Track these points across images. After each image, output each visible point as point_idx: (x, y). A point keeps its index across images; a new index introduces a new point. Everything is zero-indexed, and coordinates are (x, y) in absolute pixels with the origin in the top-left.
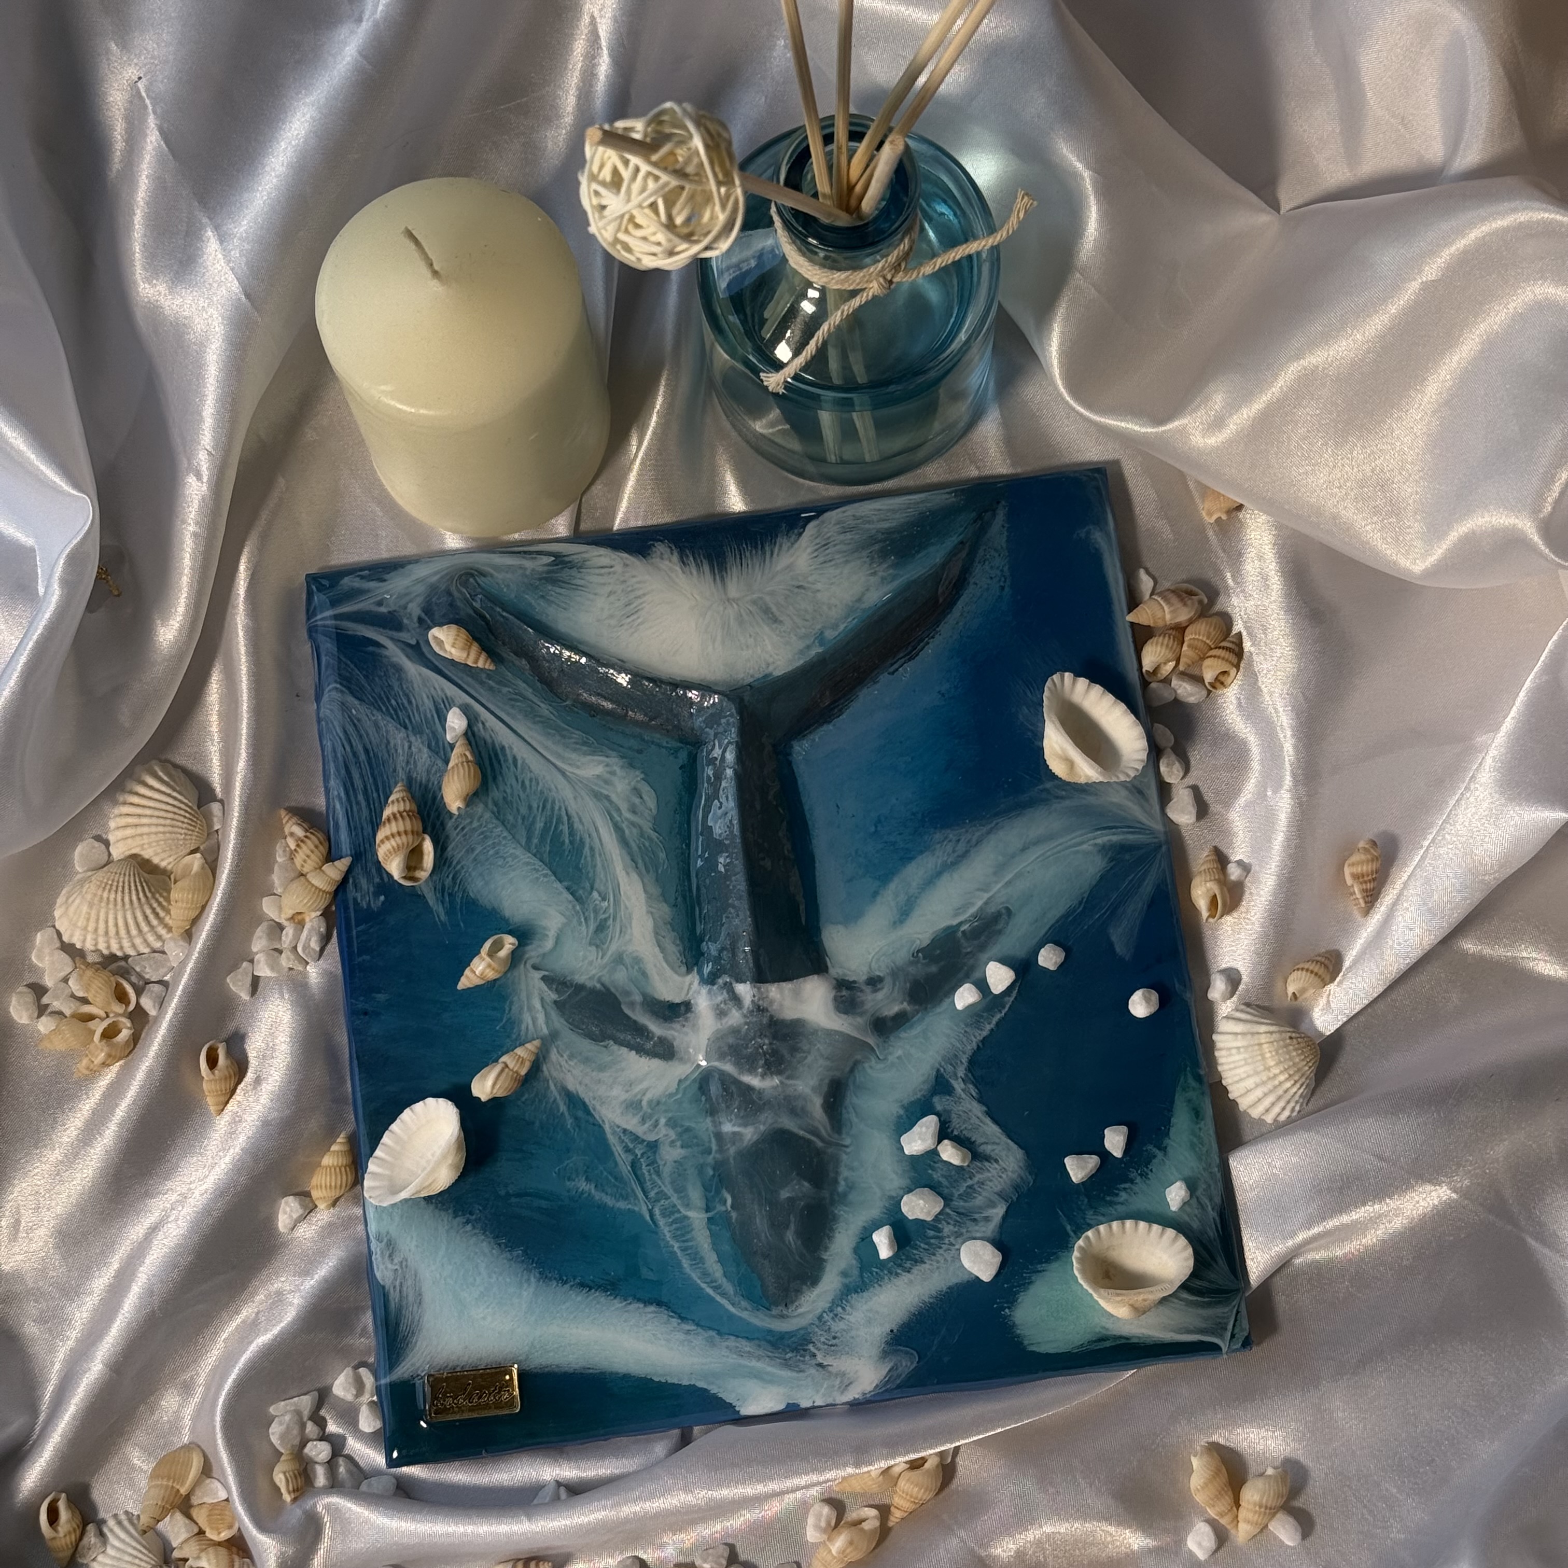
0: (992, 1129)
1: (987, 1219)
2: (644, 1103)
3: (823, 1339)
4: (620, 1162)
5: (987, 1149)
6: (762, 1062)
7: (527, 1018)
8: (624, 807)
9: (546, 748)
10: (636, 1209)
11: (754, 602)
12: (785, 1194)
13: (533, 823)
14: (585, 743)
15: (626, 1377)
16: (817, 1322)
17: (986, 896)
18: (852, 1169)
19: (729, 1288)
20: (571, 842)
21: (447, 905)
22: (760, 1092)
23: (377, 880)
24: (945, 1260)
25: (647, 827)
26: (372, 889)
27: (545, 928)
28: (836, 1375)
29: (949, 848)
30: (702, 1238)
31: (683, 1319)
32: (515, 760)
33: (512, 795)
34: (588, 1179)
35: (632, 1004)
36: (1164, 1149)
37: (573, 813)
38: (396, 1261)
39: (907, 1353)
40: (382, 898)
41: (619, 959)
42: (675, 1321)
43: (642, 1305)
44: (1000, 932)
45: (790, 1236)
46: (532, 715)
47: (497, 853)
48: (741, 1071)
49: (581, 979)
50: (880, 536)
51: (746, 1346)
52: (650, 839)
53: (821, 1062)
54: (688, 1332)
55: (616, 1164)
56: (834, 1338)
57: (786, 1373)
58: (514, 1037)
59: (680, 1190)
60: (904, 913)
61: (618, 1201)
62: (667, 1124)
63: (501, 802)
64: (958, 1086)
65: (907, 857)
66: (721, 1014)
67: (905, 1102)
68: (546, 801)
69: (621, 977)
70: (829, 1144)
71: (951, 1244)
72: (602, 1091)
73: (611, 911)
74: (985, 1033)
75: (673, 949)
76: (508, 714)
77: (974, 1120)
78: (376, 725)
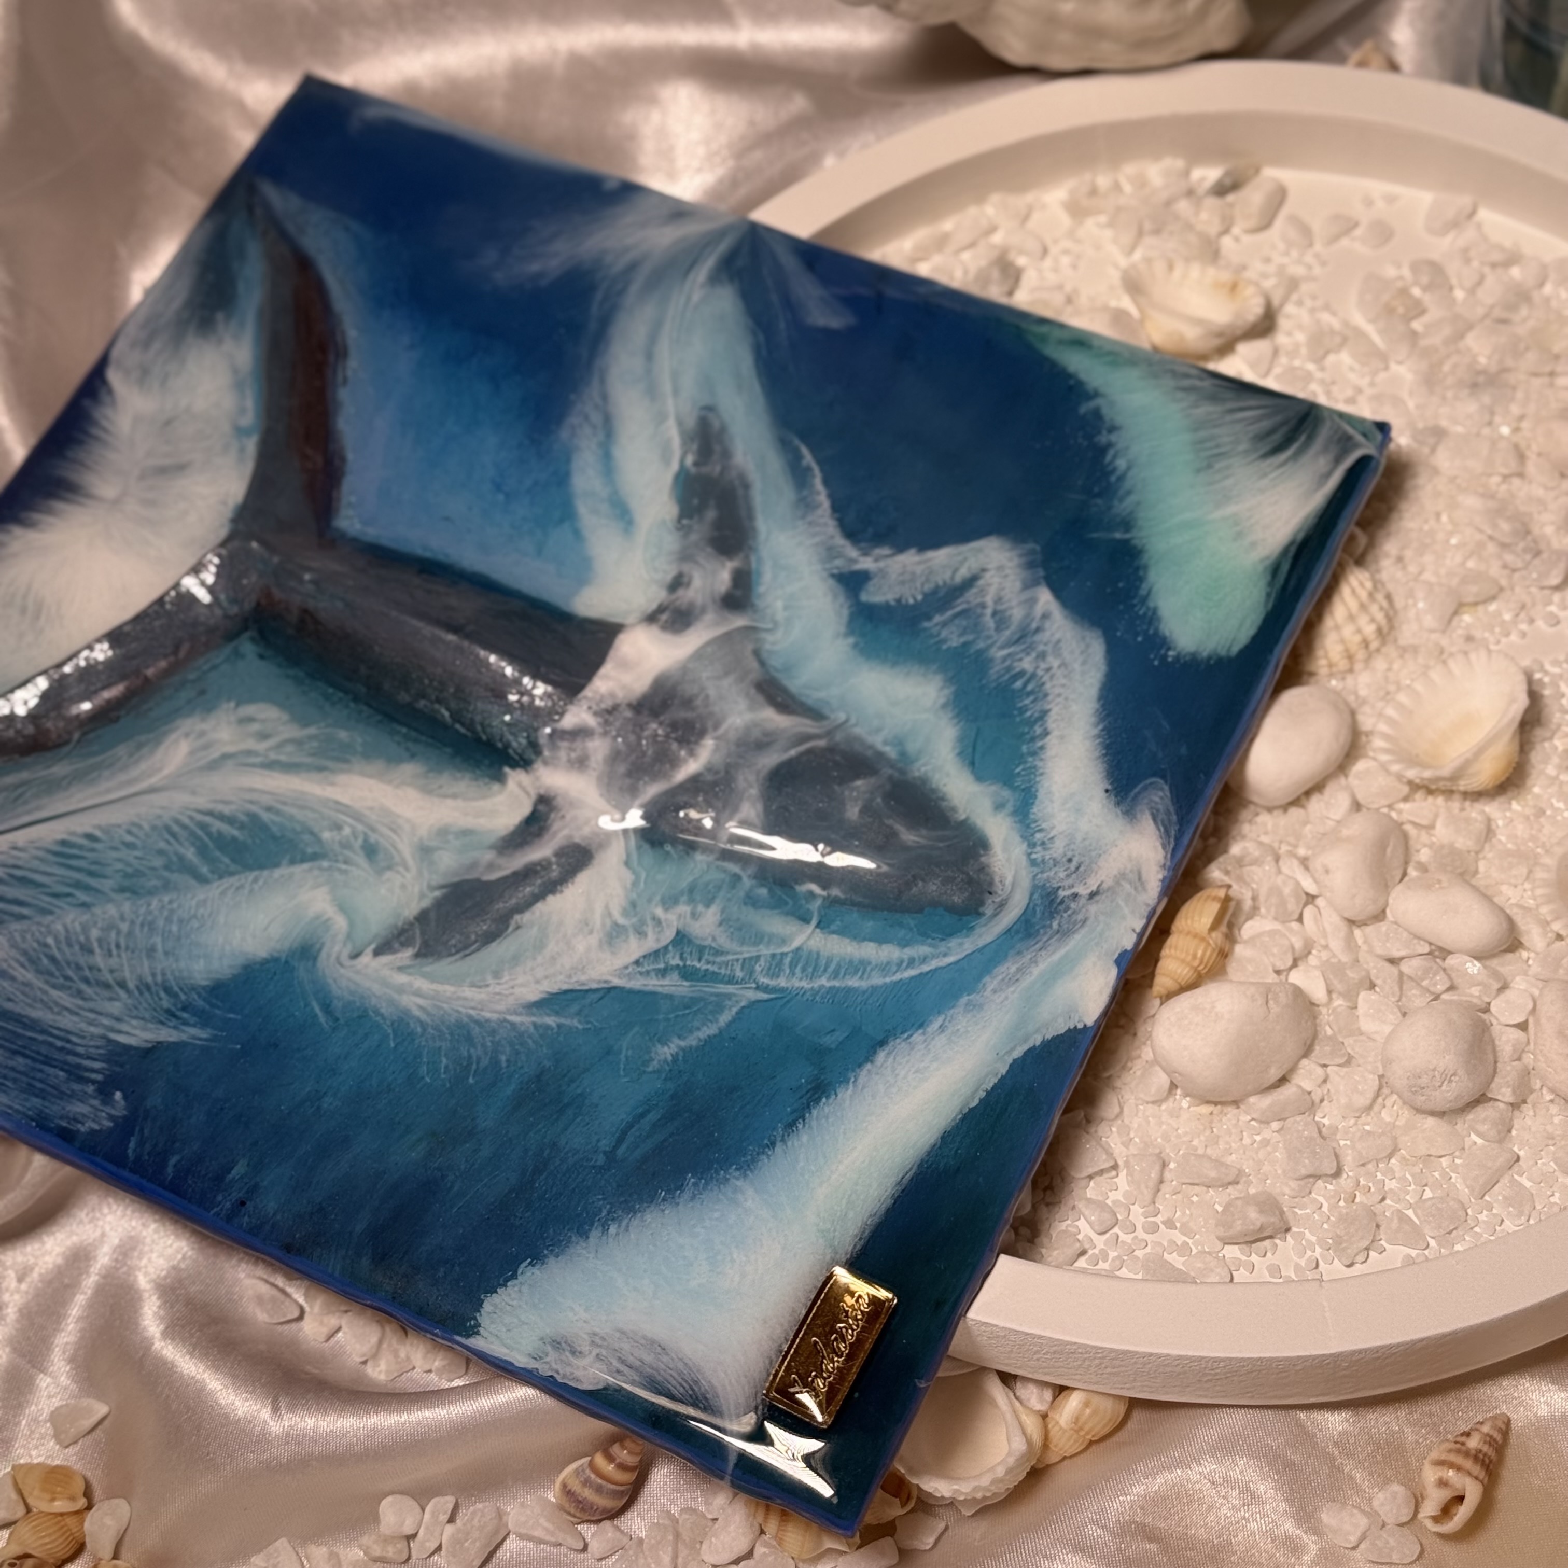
0: (941, 557)
1: (1046, 616)
2: (621, 921)
3: (1062, 875)
4: (672, 990)
5: (963, 573)
6: (674, 746)
7: (409, 1002)
9: (108, 791)
10: (743, 1004)
11: (142, 477)
12: (853, 812)
13: (181, 858)
14: (140, 746)
15: (946, 1137)
16: (1036, 870)
18: (878, 730)
19: (924, 950)
20: (242, 827)
21: (193, 1020)
22: (709, 769)
23: (90, 1089)
24: (1063, 686)
26: (96, 1102)
27: (317, 917)
28: (1118, 883)
31: (921, 1026)
32: (90, 837)
33: (128, 864)
35: (491, 867)
36: (1096, 394)
37: (210, 806)
38: (586, 1348)
39: (1145, 788)
40: (118, 1095)
41: (425, 851)
42: (917, 1037)
43: (869, 1066)
44: (723, 429)
45: (908, 837)
46: (53, 786)
47: (181, 921)
48: (666, 776)
49: (411, 910)
51: (1009, 967)
52: (311, 738)
53: (726, 682)
54: (942, 1028)
55: (670, 997)
56: (1070, 860)
58: (419, 1030)
59: (759, 938)
61: (717, 1021)
62: (666, 910)
63: (127, 883)
64: (866, 563)
65: (562, 479)
66: (581, 763)
67: (842, 629)
68: (168, 829)
70: (829, 733)
71: (1048, 670)
73: (360, 827)
75: (463, 784)
76: (29, 812)
77: (919, 569)
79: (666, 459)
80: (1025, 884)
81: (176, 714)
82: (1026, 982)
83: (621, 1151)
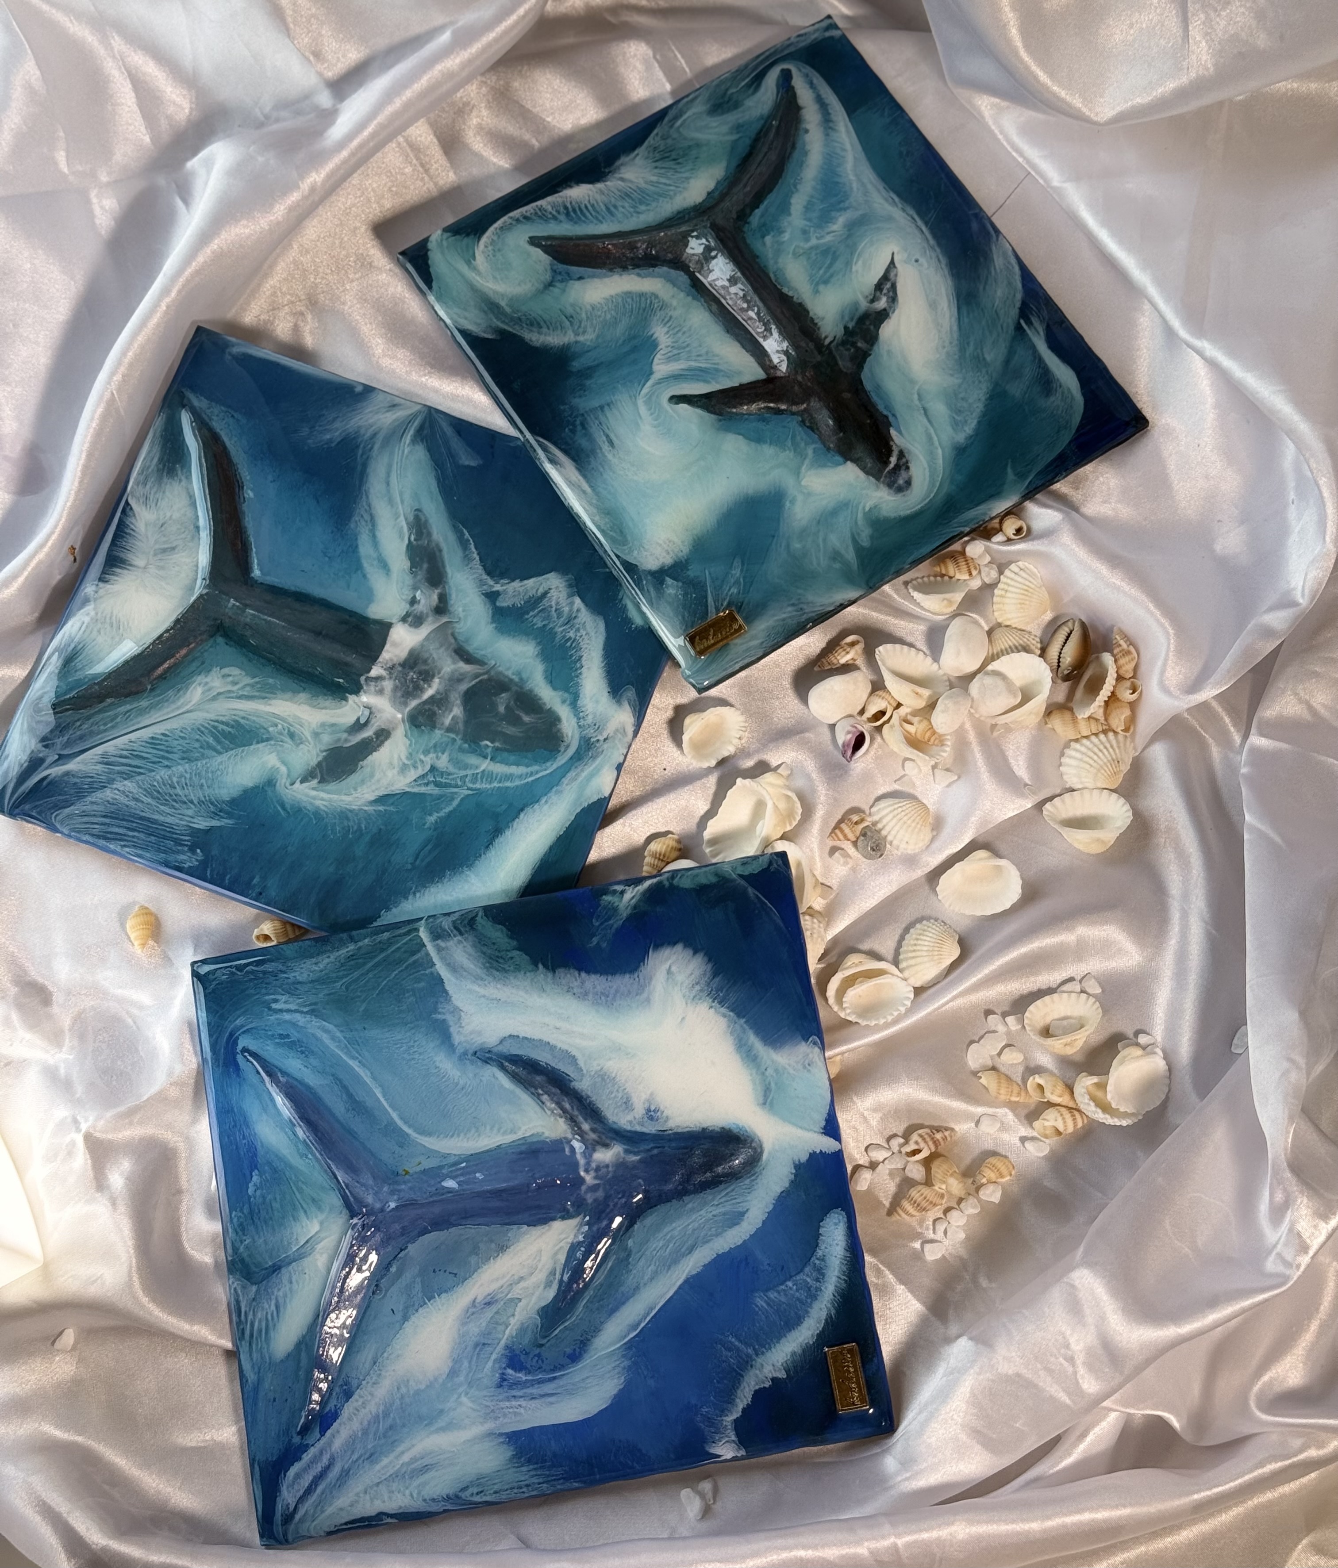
0: (530, 582)
1: (578, 610)
2: (406, 762)
3: (592, 731)
4: (431, 792)
5: (541, 590)
7: (318, 803)
8: (229, 688)
9: (168, 713)
10: (462, 796)
11: (155, 555)
12: (502, 709)
13: (208, 743)
14: (179, 691)
15: (551, 848)
16: (581, 730)
17: (402, 518)
18: (508, 669)
19: (536, 768)
20: (232, 727)
21: (225, 816)
22: (438, 692)
23: (186, 849)
24: (588, 644)
25: (248, 680)
26: (189, 854)
27: (273, 767)
28: (615, 734)
29: (363, 523)
30: (499, 768)
31: (538, 801)
32: (163, 734)
33: (184, 747)
34: (430, 815)
35: (346, 740)
37: (216, 718)
39: (625, 690)
40: (198, 851)
41: (316, 735)
42: (536, 806)
43: (517, 820)
44: (426, 521)
45: (526, 719)
46: (143, 712)
47: (213, 772)
48: (419, 697)
49: (314, 762)
50: (161, 466)
51: (572, 774)
52: (257, 683)
53: (442, 650)
54: (546, 802)
55: (431, 795)
56: (595, 725)
57: (598, 761)
58: (325, 815)
59: (466, 767)
60: (384, 566)
61: (452, 804)
62: (425, 756)
63: (185, 755)
64: (497, 587)
65: (354, 548)
66: (381, 692)
67: (490, 620)
68: (199, 729)
69: (327, 739)
70: (487, 672)
71: (581, 636)
72: (384, 782)
73: (286, 725)
74: (478, 558)
75: (329, 702)
76: (134, 725)
77: (521, 589)
78: (92, 803)
79: (401, 537)
80: (577, 736)
81: (192, 674)
82: (580, 779)
83: (418, 862)
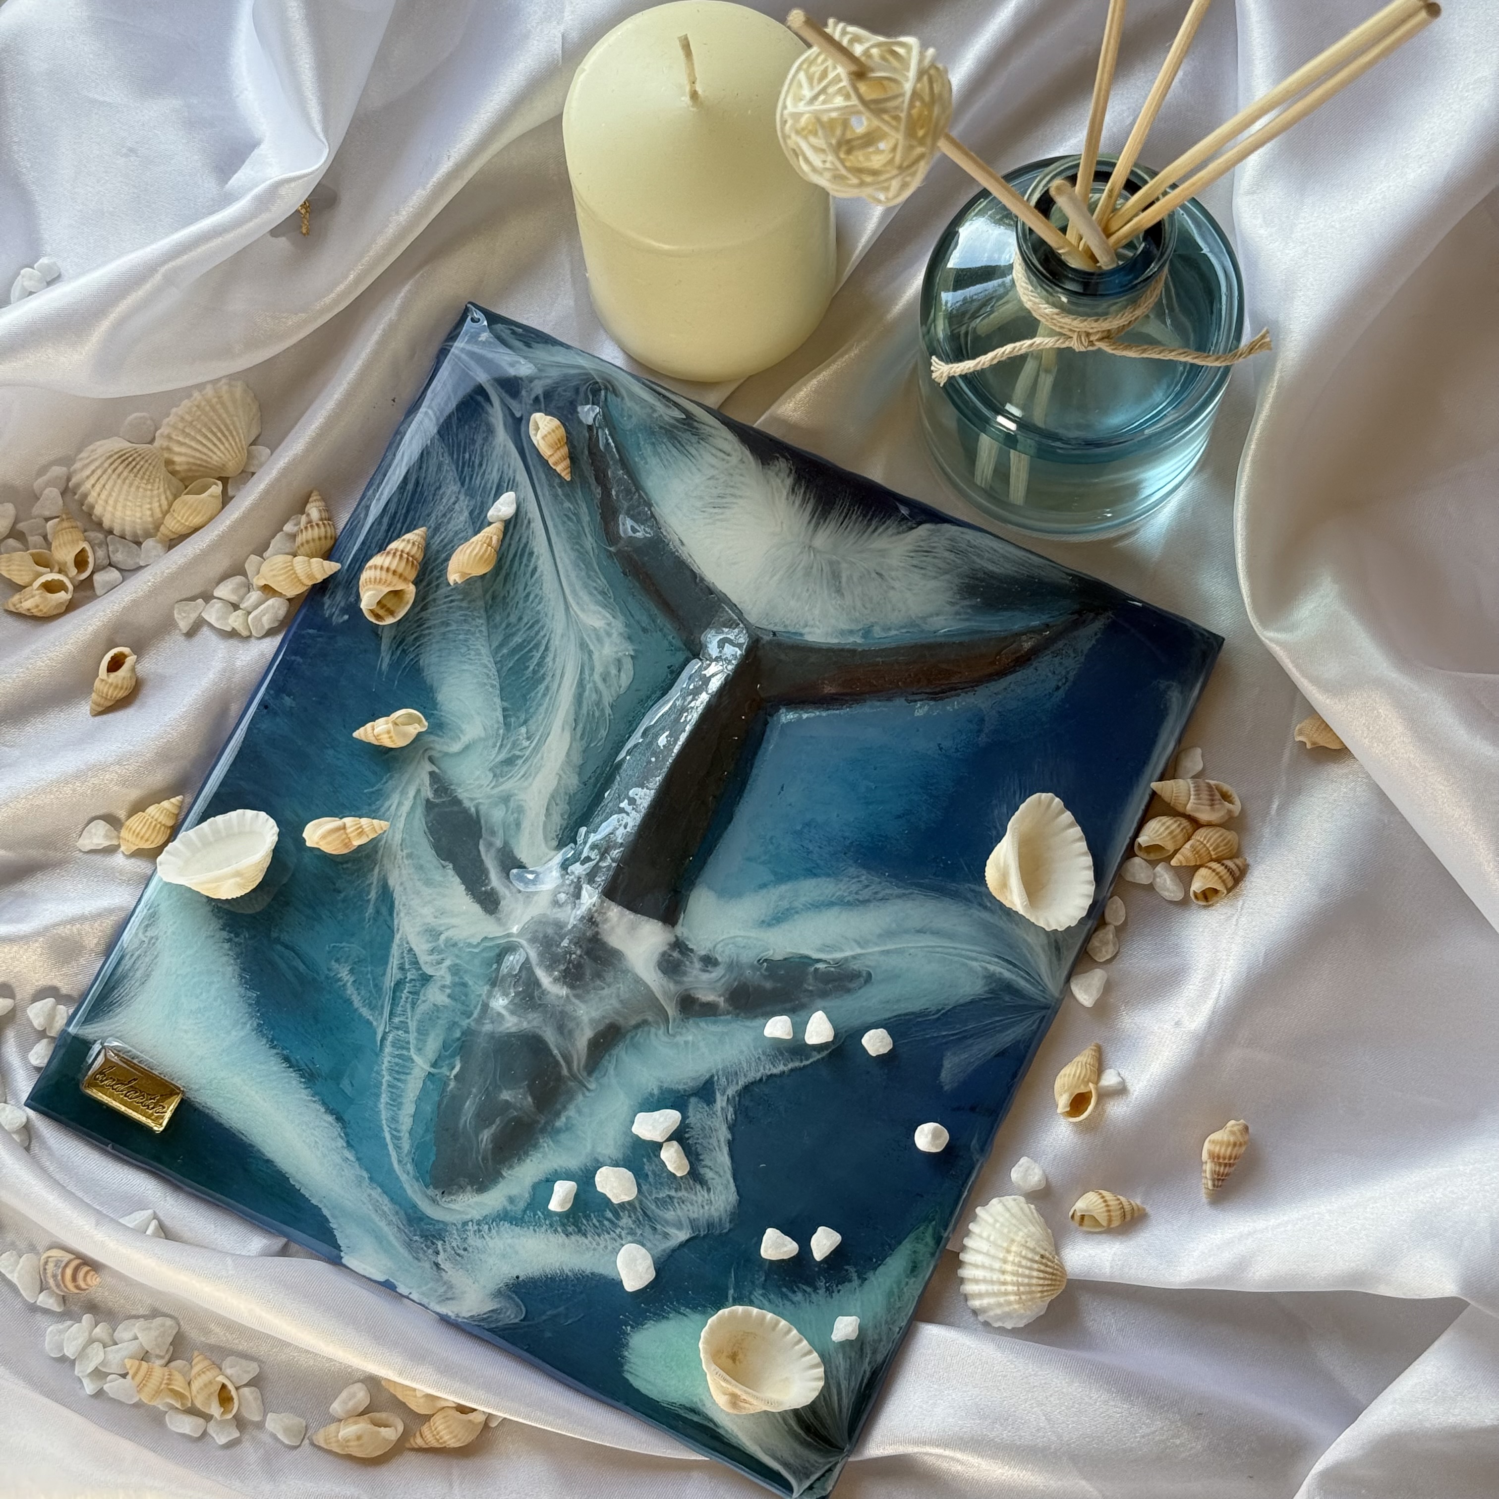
0: (723, 1158)
2: (443, 937)
3: (454, 1244)
4: (389, 975)
5: (709, 1174)
6: (562, 967)
8: (599, 669)
10: (375, 1023)
11: (831, 563)
12: (506, 1095)
13: (513, 634)
14: (603, 593)
16: (459, 1226)
17: (859, 951)
18: (579, 1112)
19: (406, 1146)
20: (535, 672)
21: (395, 657)
22: (544, 993)
24: (606, 1247)
25: (607, 699)
26: (342, 604)
27: (462, 731)
28: (445, 1283)
29: (854, 888)
30: (413, 1086)
32: (535, 569)
33: (513, 598)
34: (352, 971)
35: (490, 845)
36: (863, 1280)
37: (552, 649)
38: (148, 934)
39: (518, 1306)
40: (346, 617)
41: (506, 799)
42: (341, 1143)
43: (323, 1110)
44: (848, 991)
45: (486, 1135)
46: (575, 539)
47: (466, 641)
48: (541, 963)
49: (462, 794)
50: (980, 575)
51: (386, 1205)
52: (603, 710)
53: (615, 1002)
55: (384, 974)
56: (465, 1249)
57: (403, 1251)
58: (374, 807)
59: (422, 1033)
60: (778, 919)
61: (364, 1006)
62: (449, 968)
64: (721, 1102)
67: (665, 1085)
68: (537, 622)
69: (497, 815)
70: (574, 1077)
71: (620, 1236)
72: (415, 902)
73: (527, 753)
74: (775, 1071)
76: (555, 526)
78: (440, 466)
79: (824, 948)
80: (447, 1217)
81: (628, 614)
82: (376, 1218)
83: (279, 947)
